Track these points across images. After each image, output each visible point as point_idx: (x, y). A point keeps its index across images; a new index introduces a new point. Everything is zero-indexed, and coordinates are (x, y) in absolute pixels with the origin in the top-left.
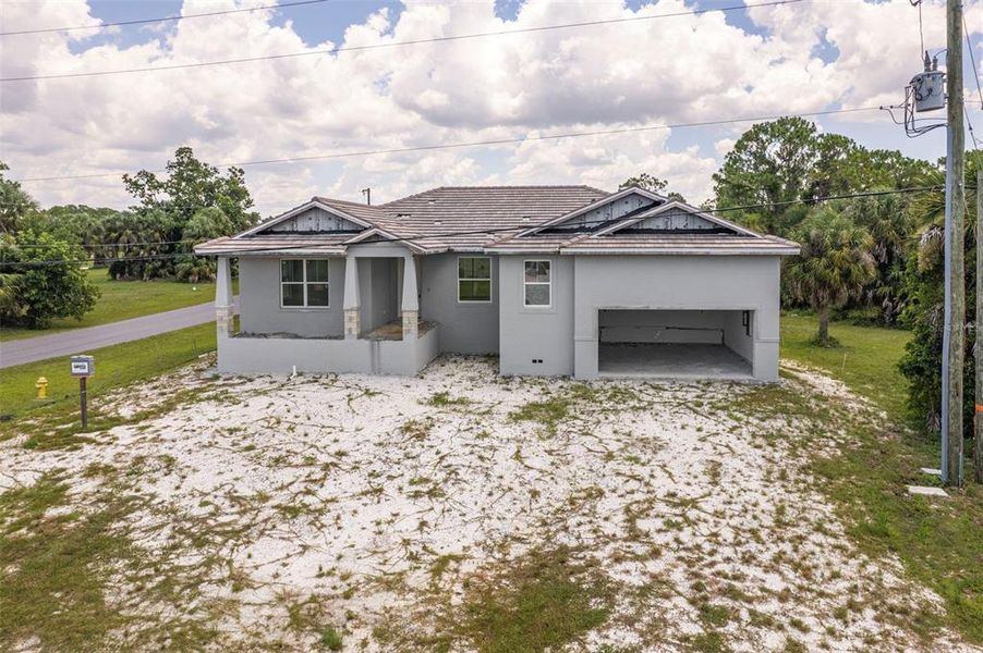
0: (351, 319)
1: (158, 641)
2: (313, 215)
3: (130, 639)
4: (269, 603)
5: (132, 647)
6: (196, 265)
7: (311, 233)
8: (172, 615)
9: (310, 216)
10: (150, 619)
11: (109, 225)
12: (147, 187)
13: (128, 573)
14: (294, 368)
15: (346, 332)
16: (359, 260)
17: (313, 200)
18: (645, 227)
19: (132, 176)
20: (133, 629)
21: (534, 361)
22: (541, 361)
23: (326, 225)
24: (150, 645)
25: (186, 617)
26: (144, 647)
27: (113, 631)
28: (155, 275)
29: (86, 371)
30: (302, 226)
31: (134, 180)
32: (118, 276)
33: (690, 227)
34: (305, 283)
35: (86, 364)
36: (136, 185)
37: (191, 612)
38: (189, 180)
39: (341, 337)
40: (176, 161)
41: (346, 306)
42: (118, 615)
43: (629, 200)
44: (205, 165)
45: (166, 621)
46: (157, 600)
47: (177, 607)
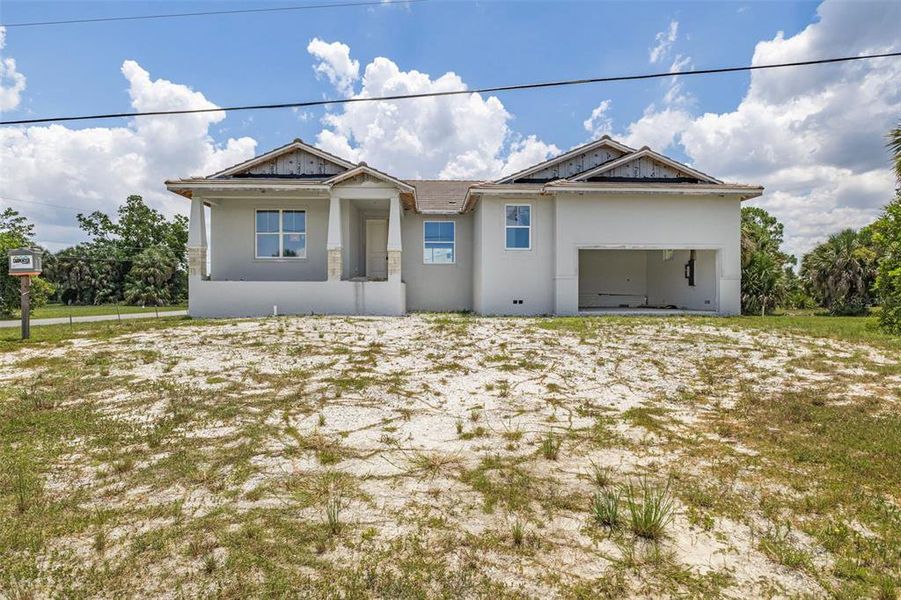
0: (334, 259)
1: (193, 552)
2: (293, 158)
3: (109, 554)
4: (411, 473)
5: (119, 572)
6: (145, 291)
7: (292, 176)
8: (209, 503)
9: (291, 159)
10: (159, 512)
11: (62, 256)
12: (100, 226)
13: (96, 450)
14: (275, 308)
15: (330, 273)
16: (342, 202)
17: (295, 141)
18: (617, 175)
19: (86, 216)
20: (117, 533)
21: (515, 302)
22: (521, 302)
23: (307, 169)
24: (171, 564)
25: (244, 506)
26: (155, 570)
27: (65, 540)
28: (105, 300)
29: (30, 266)
30: (282, 168)
31: (88, 219)
32: (70, 302)
33: (656, 176)
34: (281, 234)
35: (30, 257)
36: (89, 224)
37: (253, 496)
38: (139, 223)
39: (324, 278)
40: (127, 205)
41: (330, 247)
42: (76, 510)
43: (598, 153)
44: (154, 211)
45: (200, 514)
46: (168, 484)
47: (215, 491)
